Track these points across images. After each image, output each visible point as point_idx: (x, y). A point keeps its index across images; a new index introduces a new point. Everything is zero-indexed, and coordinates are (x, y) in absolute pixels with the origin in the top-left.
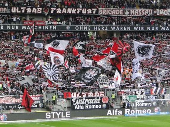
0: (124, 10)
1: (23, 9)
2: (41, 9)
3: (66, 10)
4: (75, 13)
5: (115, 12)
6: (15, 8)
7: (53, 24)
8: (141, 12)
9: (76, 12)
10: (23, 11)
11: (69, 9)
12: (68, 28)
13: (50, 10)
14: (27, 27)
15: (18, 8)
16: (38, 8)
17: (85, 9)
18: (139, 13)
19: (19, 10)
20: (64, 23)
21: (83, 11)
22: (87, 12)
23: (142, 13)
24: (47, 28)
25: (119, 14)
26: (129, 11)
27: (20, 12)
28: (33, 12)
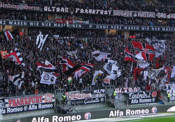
0: (133, 13)
1: (53, 9)
2: (68, 8)
3: (87, 11)
4: (95, 13)
5: (126, 14)
6: (47, 7)
7: (79, 23)
8: (146, 15)
9: (96, 12)
11: (90, 10)
12: (90, 26)
13: (75, 10)
14: (58, 25)
15: (49, 7)
16: (65, 8)
17: (103, 10)
18: (144, 15)
19: (50, 9)
20: (88, 22)
21: (101, 11)
22: (104, 13)
23: (147, 16)
24: (74, 26)
25: (129, 16)
26: (137, 13)
27: (51, 11)
28: (61, 11)
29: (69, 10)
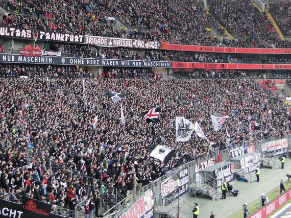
0: (108, 39)
1: (12, 31)
2: (30, 32)
3: (54, 35)
4: (63, 40)
5: (100, 42)
6: (4, 28)
7: (49, 55)
8: (122, 42)
9: (64, 38)
10: (12, 35)
11: (57, 34)
12: (63, 60)
13: (40, 35)
14: (23, 59)
15: (7, 28)
16: (27, 31)
17: (73, 36)
18: (121, 44)
19: (8, 33)
20: (60, 54)
21: (71, 37)
22: (74, 39)
23: (123, 44)
24: (43, 60)
25: (104, 44)
26: (112, 41)
28: (22, 36)
29: (31, 34)
